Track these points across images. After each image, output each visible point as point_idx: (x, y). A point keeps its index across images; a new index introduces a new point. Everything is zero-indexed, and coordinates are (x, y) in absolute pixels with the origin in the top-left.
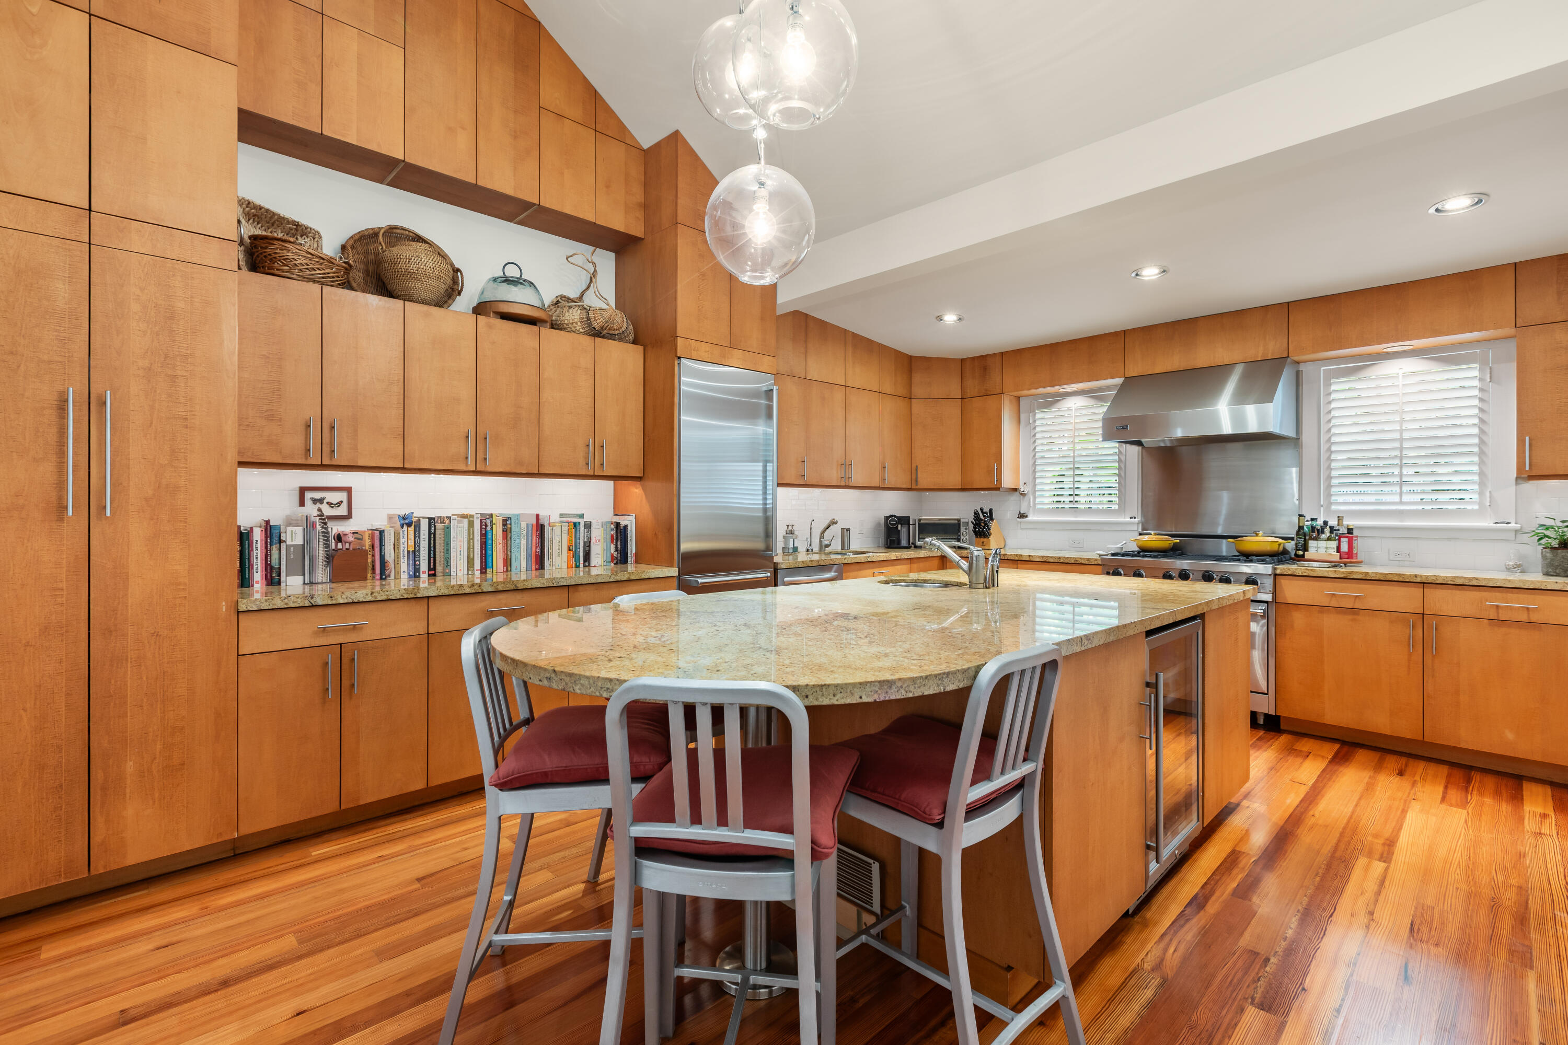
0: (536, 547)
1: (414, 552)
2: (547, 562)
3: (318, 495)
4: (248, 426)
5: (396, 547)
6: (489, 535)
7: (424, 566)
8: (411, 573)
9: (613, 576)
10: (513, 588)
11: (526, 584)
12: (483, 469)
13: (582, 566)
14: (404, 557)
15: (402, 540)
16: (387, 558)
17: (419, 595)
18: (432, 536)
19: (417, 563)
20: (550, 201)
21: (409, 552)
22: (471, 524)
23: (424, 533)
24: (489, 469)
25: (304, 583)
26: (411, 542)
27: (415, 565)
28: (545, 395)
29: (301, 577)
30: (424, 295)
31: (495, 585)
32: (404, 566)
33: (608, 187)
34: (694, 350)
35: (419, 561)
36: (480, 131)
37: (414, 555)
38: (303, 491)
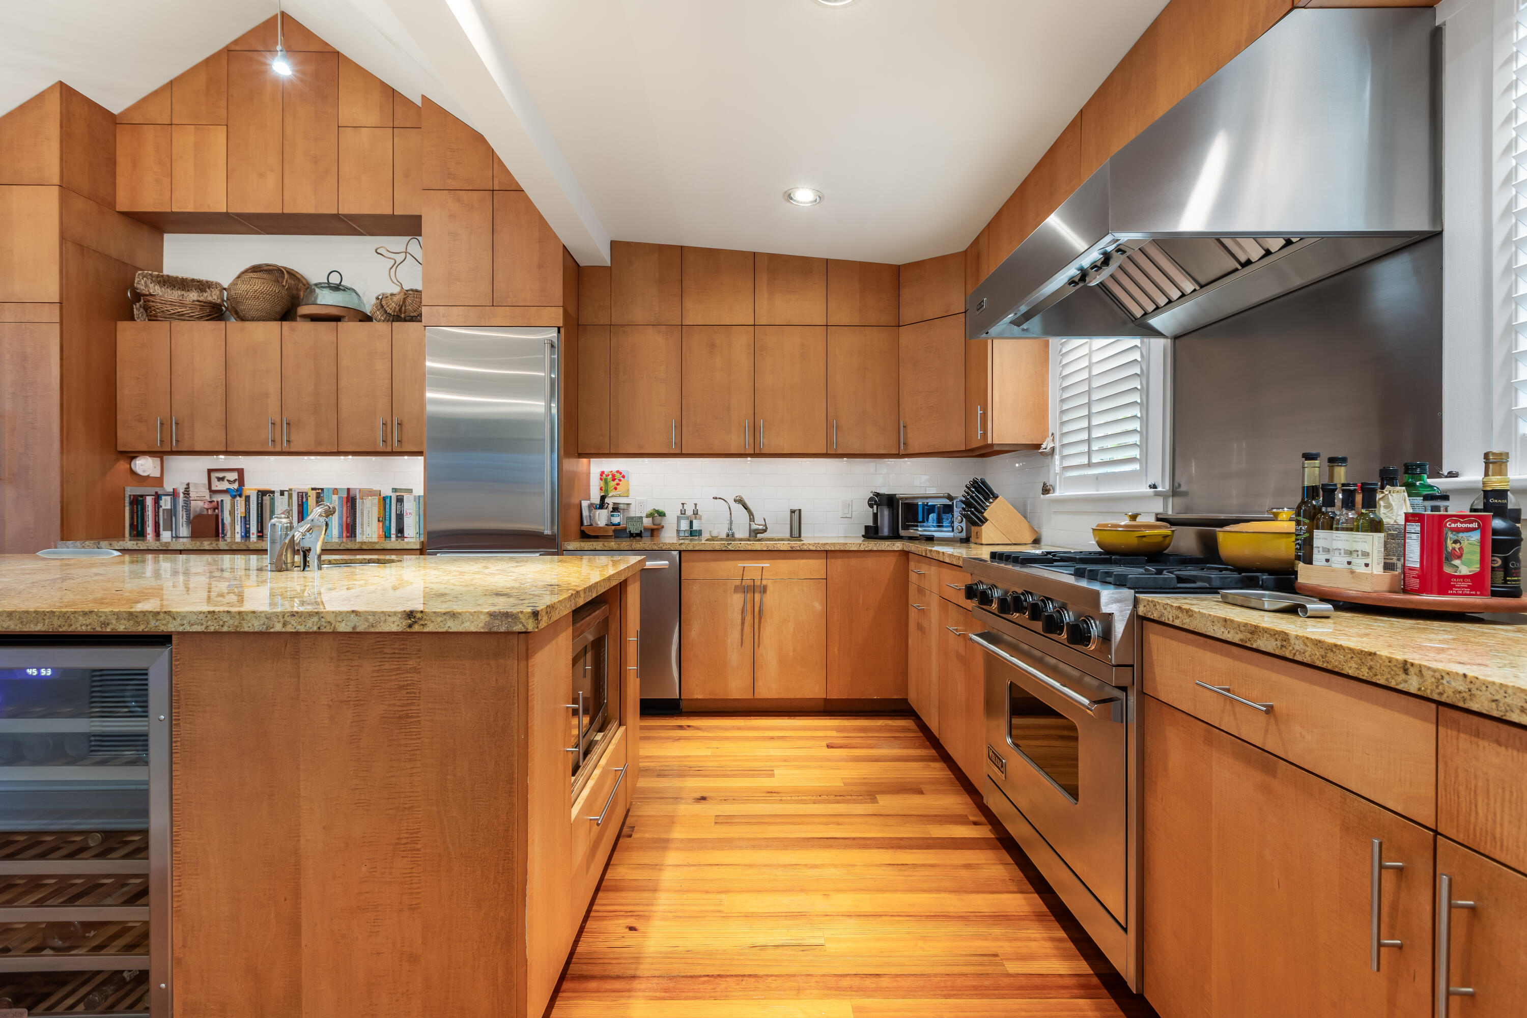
0: (347, 517)
1: (245, 517)
2: (358, 531)
3: (221, 475)
4: (129, 427)
5: (232, 513)
6: (305, 506)
7: (253, 529)
8: (243, 534)
9: (342, 545)
10: (245, 549)
11: (257, 545)
12: (288, 450)
13: (393, 536)
14: (238, 521)
15: (236, 508)
16: (225, 521)
17: (170, 548)
18: (260, 506)
19: (248, 526)
20: (349, 208)
21: (241, 517)
22: (290, 496)
23: (253, 503)
24: (292, 450)
25: (172, 537)
26: (243, 510)
27: (246, 528)
28: (343, 383)
29: (170, 532)
30: (253, 313)
31: (230, 544)
32: (238, 528)
33: (407, 176)
34: (443, 317)
35: (249, 524)
36: (286, 168)
37: (246, 520)
38: (210, 471)
